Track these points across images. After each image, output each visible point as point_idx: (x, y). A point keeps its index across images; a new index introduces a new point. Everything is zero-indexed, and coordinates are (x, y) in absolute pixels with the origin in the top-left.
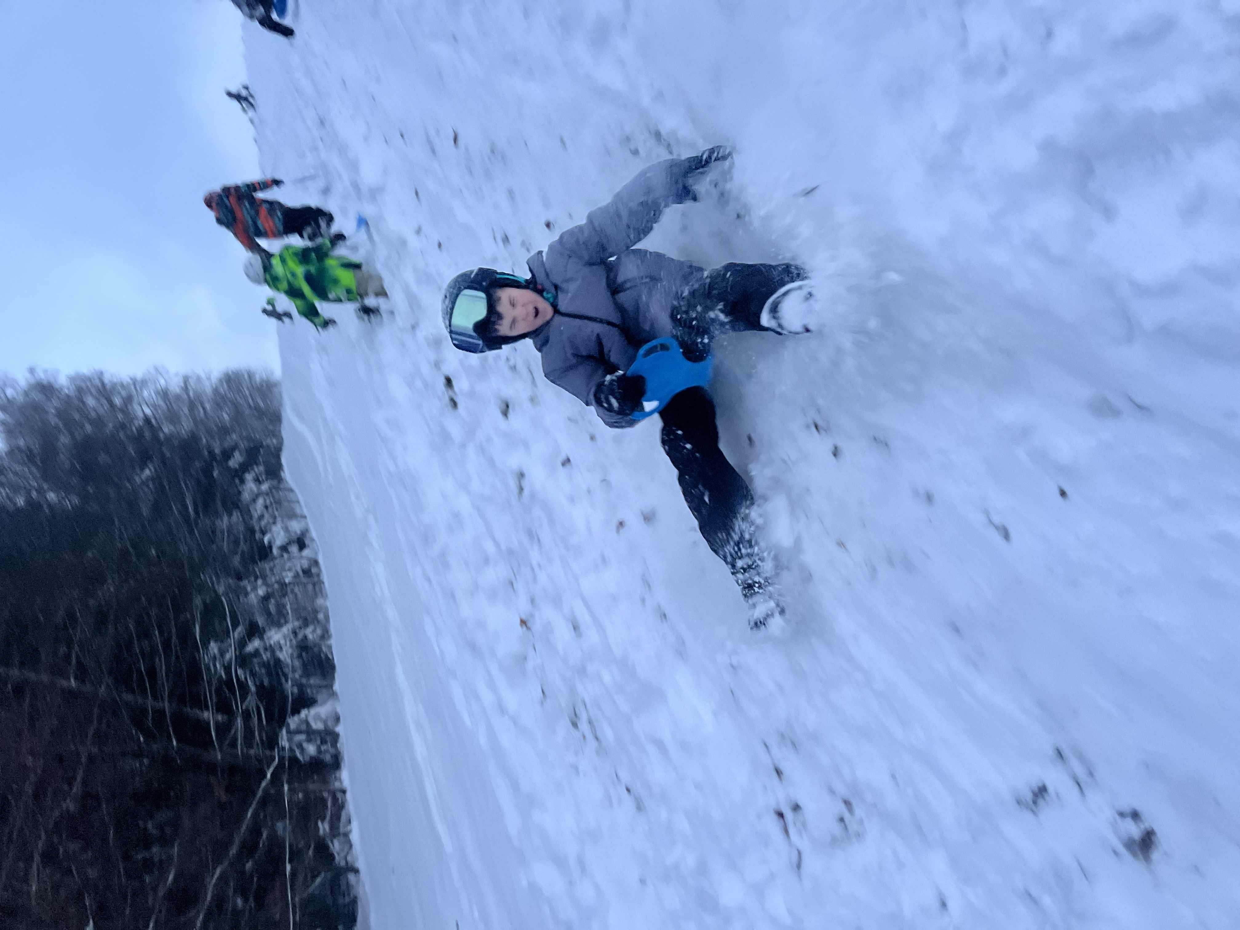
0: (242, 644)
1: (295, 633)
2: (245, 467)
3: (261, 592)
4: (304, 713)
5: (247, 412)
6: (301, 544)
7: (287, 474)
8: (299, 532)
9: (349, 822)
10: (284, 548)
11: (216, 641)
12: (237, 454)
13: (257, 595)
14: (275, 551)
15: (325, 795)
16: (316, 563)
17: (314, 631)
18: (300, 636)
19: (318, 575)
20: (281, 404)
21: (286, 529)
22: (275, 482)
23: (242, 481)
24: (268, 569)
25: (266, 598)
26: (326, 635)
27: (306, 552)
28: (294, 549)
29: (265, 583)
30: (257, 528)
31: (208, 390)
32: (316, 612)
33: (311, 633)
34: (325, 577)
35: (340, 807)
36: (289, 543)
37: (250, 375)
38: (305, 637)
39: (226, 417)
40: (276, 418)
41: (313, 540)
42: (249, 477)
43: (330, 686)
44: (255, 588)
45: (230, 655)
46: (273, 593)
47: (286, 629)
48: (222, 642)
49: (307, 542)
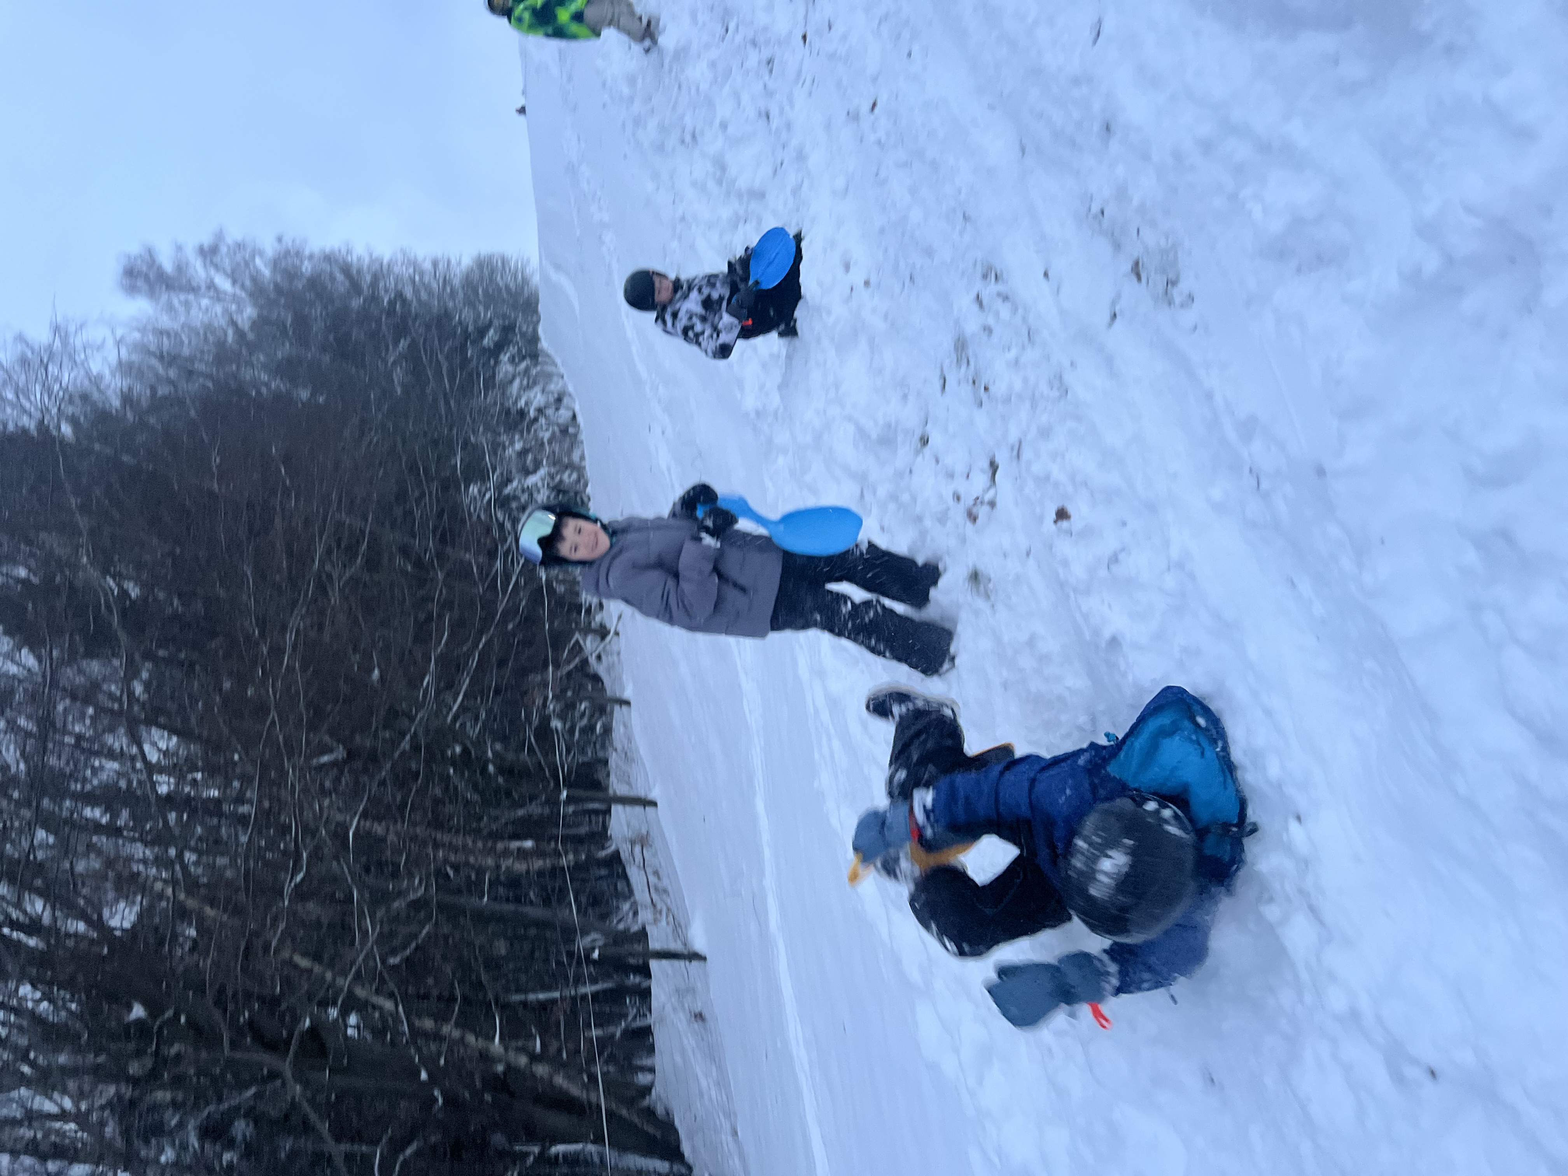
1: (552, 477)
2: (499, 347)
3: (518, 446)
6: (559, 403)
7: (545, 345)
8: (556, 391)
10: (541, 411)
11: (475, 484)
12: (491, 332)
13: (514, 449)
14: (532, 412)
16: (574, 419)
17: (570, 476)
18: (558, 479)
19: (575, 435)
21: (544, 393)
22: (533, 359)
23: (498, 362)
25: (523, 453)
26: (581, 478)
27: (564, 410)
28: (551, 409)
29: (523, 439)
32: (571, 461)
33: (568, 478)
34: (583, 436)
36: (547, 404)
38: (561, 481)
41: (570, 395)
42: (505, 358)
44: (512, 443)
45: (490, 496)
46: (531, 448)
47: (543, 475)
48: (482, 484)
49: (565, 401)
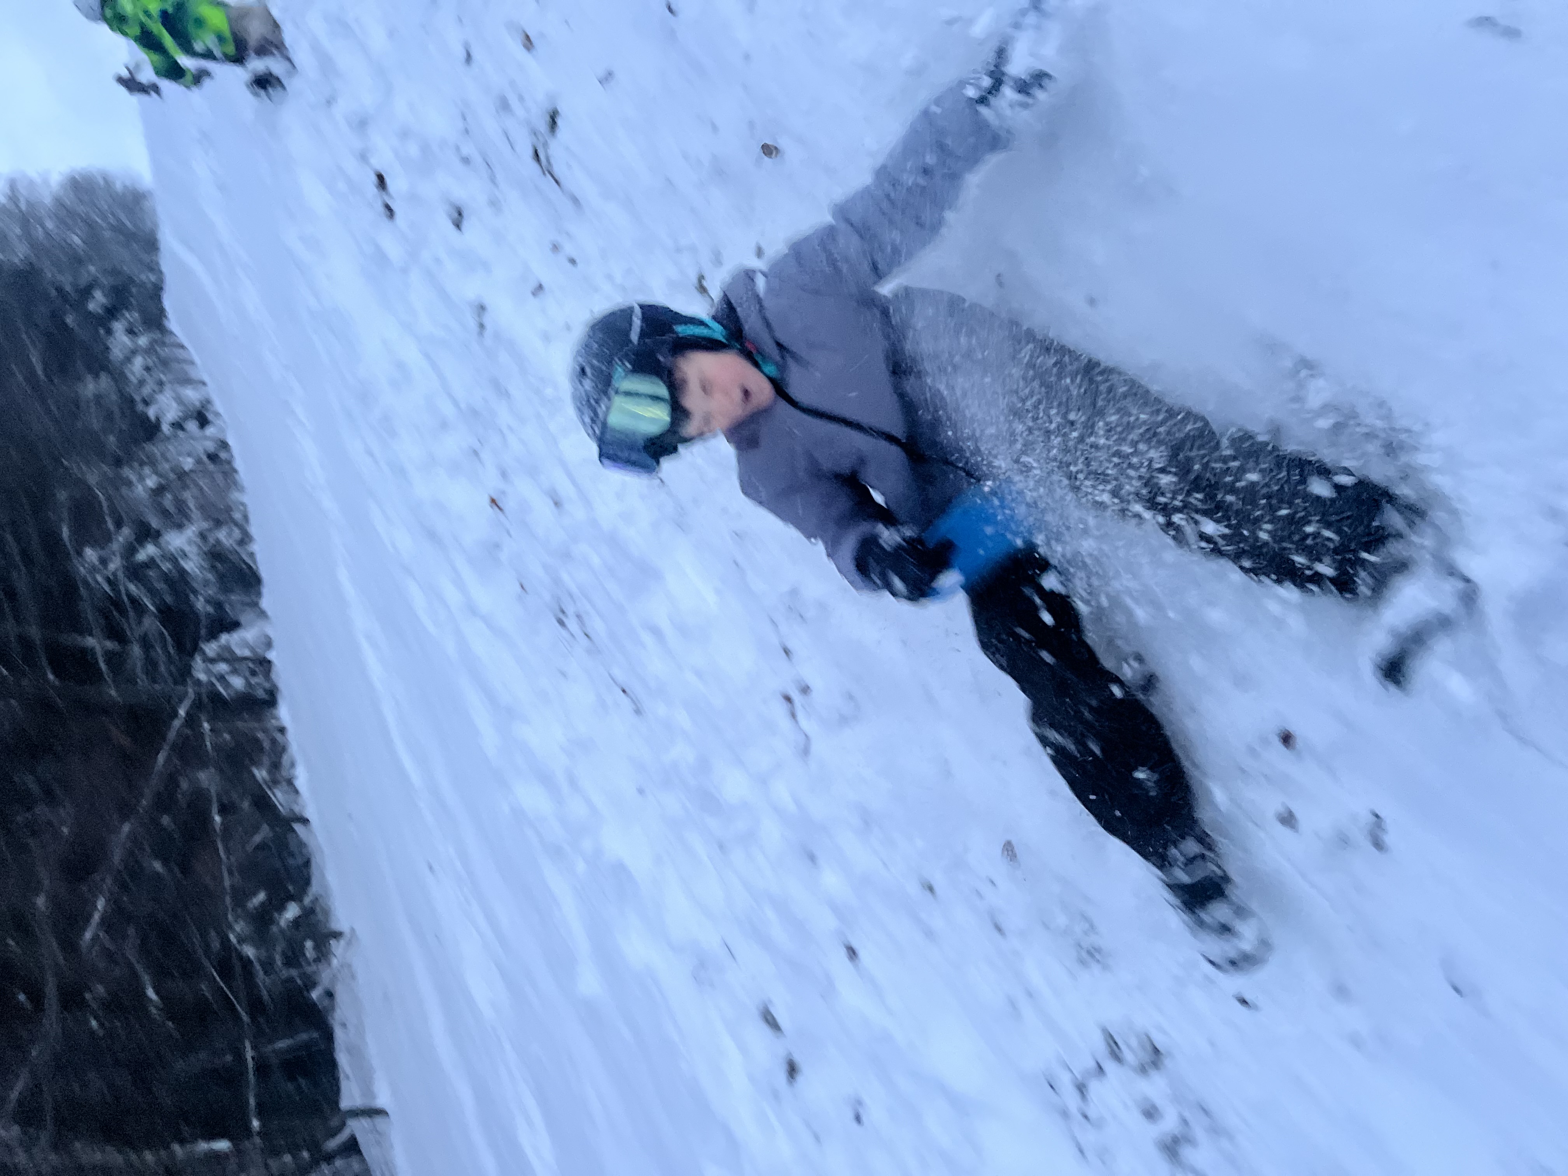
0: (130, 550)
1: (203, 536)
2: (111, 313)
3: (151, 482)
4: (224, 638)
5: (107, 234)
6: (203, 421)
7: (173, 323)
8: (198, 404)
9: (293, 765)
10: (178, 425)
11: (92, 547)
12: (98, 295)
13: (145, 487)
14: (165, 428)
15: (260, 735)
16: (224, 445)
17: (229, 535)
18: (211, 541)
19: (229, 463)
20: (156, 225)
21: (179, 400)
22: (157, 335)
23: (109, 332)
24: (158, 454)
25: (159, 491)
26: (245, 539)
27: (210, 431)
28: (192, 426)
29: (156, 473)
30: (138, 398)
31: (48, 201)
32: (229, 510)
33: (225, 537)
34: (239, 464)
35: (278, 750)
36: (186, 418)
37: (108, 182)
38: (218, 542)
39: (76, 240)
40: (151, 244)
41: (217, 414)
42: (118, 327)
43: (255, 605)
44: (142, 479)
45: (115, 564)
46: (168, 484)
47: (191, 531)
48: (103, 548)
49: (210, 417)
